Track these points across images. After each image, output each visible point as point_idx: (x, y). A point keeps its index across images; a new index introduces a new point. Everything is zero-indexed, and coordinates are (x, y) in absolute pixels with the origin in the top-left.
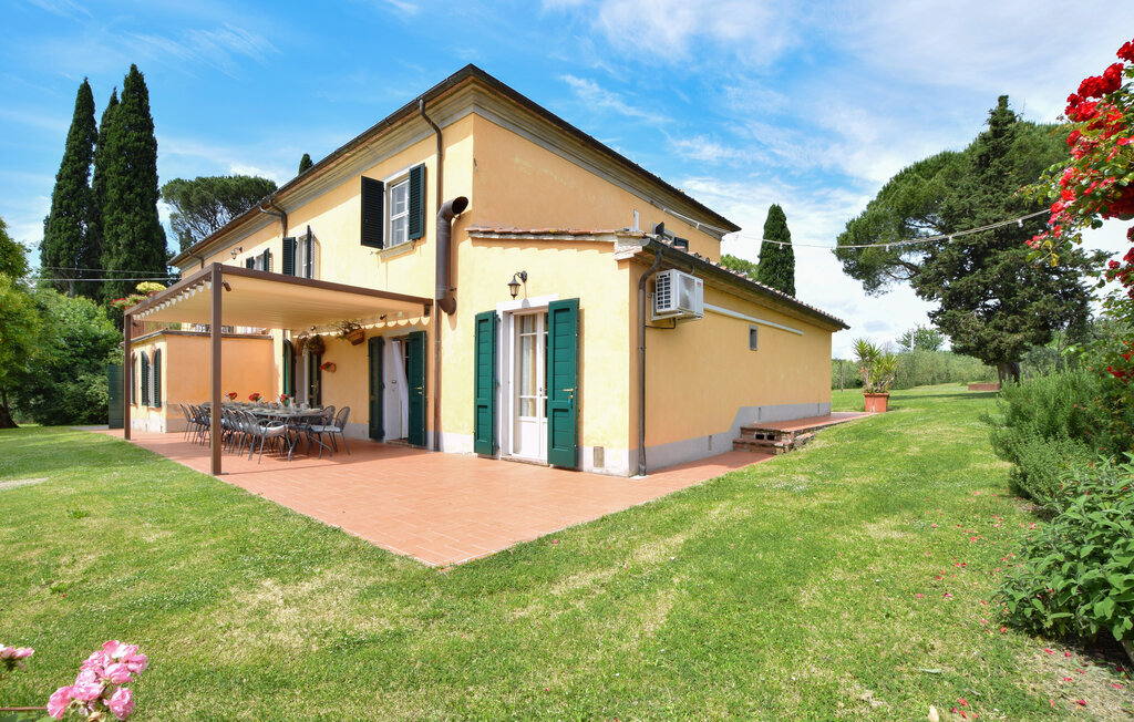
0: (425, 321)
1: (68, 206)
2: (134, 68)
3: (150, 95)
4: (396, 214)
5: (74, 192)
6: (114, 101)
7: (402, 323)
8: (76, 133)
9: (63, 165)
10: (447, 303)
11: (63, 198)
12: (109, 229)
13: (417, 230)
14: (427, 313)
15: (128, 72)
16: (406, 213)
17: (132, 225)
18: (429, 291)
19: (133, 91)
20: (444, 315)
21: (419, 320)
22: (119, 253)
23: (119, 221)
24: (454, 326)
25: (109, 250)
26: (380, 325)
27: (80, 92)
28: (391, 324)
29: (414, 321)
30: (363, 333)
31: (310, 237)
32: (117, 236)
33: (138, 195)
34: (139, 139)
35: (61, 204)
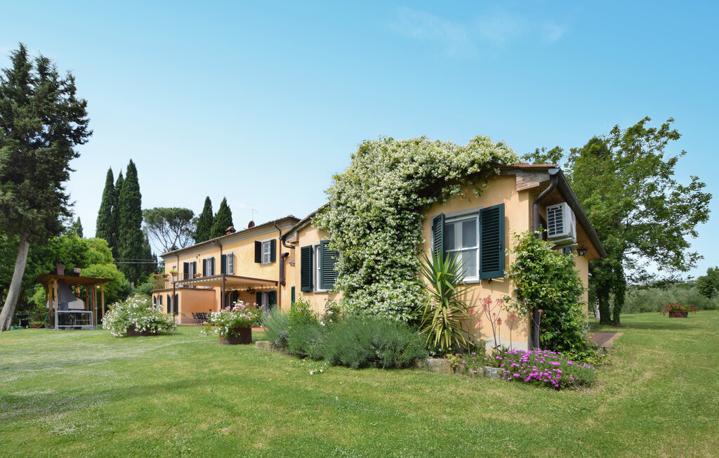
0: (276, 287)
1: (104, 225)
2: (131, 161)
3: (138, 173)
4: (266, 253)
5: (107, 219)
6: (121, 176)
7: (268, 287)
8: (107, 192)
9: (102, 207)
10: (283, 283)
11: (102, 222)
12: (122, 236)
13: (273, 259)
14: (276, 285)
15: (128, 163)
16: (269, 253)
17: (132, 234)
18: (277, 279)
19: (131, 171)
20: (282, 286)
21: (273, 287)
22: (126, 248)
23: (126, 233)
24: (285, 289)
25: (122, 246)
26: (260, 288)
27: (108, 173)
28: (264, 288)
29: (272, 287)
30: (254, 290)
31: (232, 256)
32: (125, 240)
33: (134, 220)
34: (135, 195)
35: (101, 225)
